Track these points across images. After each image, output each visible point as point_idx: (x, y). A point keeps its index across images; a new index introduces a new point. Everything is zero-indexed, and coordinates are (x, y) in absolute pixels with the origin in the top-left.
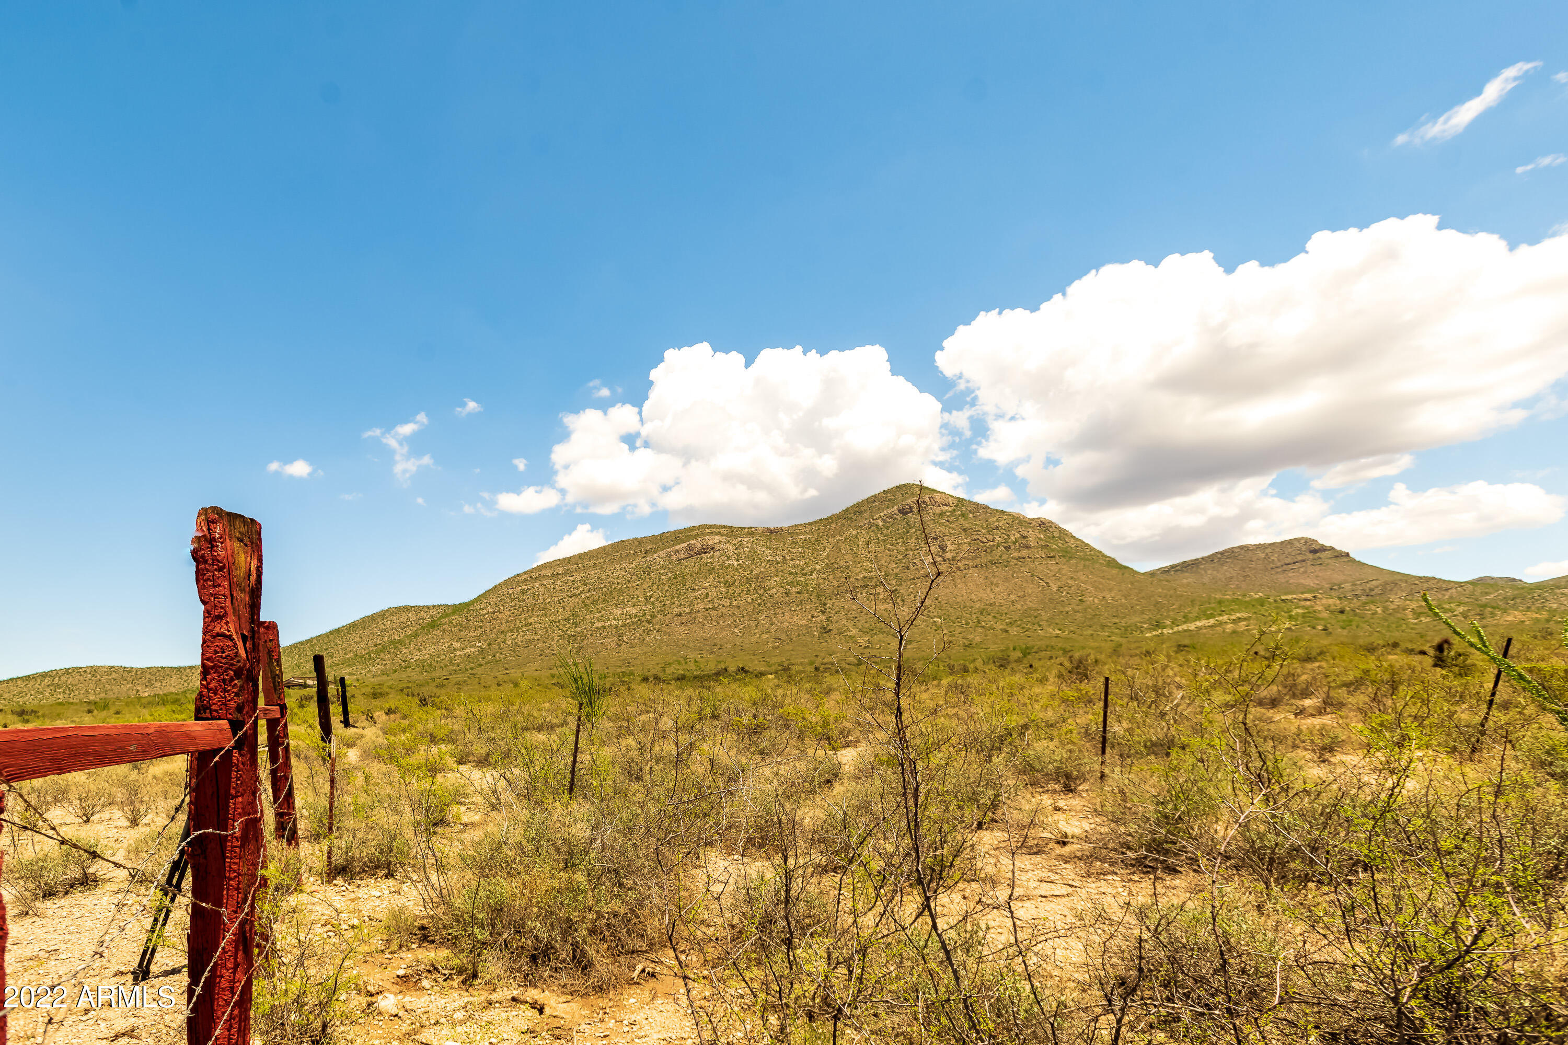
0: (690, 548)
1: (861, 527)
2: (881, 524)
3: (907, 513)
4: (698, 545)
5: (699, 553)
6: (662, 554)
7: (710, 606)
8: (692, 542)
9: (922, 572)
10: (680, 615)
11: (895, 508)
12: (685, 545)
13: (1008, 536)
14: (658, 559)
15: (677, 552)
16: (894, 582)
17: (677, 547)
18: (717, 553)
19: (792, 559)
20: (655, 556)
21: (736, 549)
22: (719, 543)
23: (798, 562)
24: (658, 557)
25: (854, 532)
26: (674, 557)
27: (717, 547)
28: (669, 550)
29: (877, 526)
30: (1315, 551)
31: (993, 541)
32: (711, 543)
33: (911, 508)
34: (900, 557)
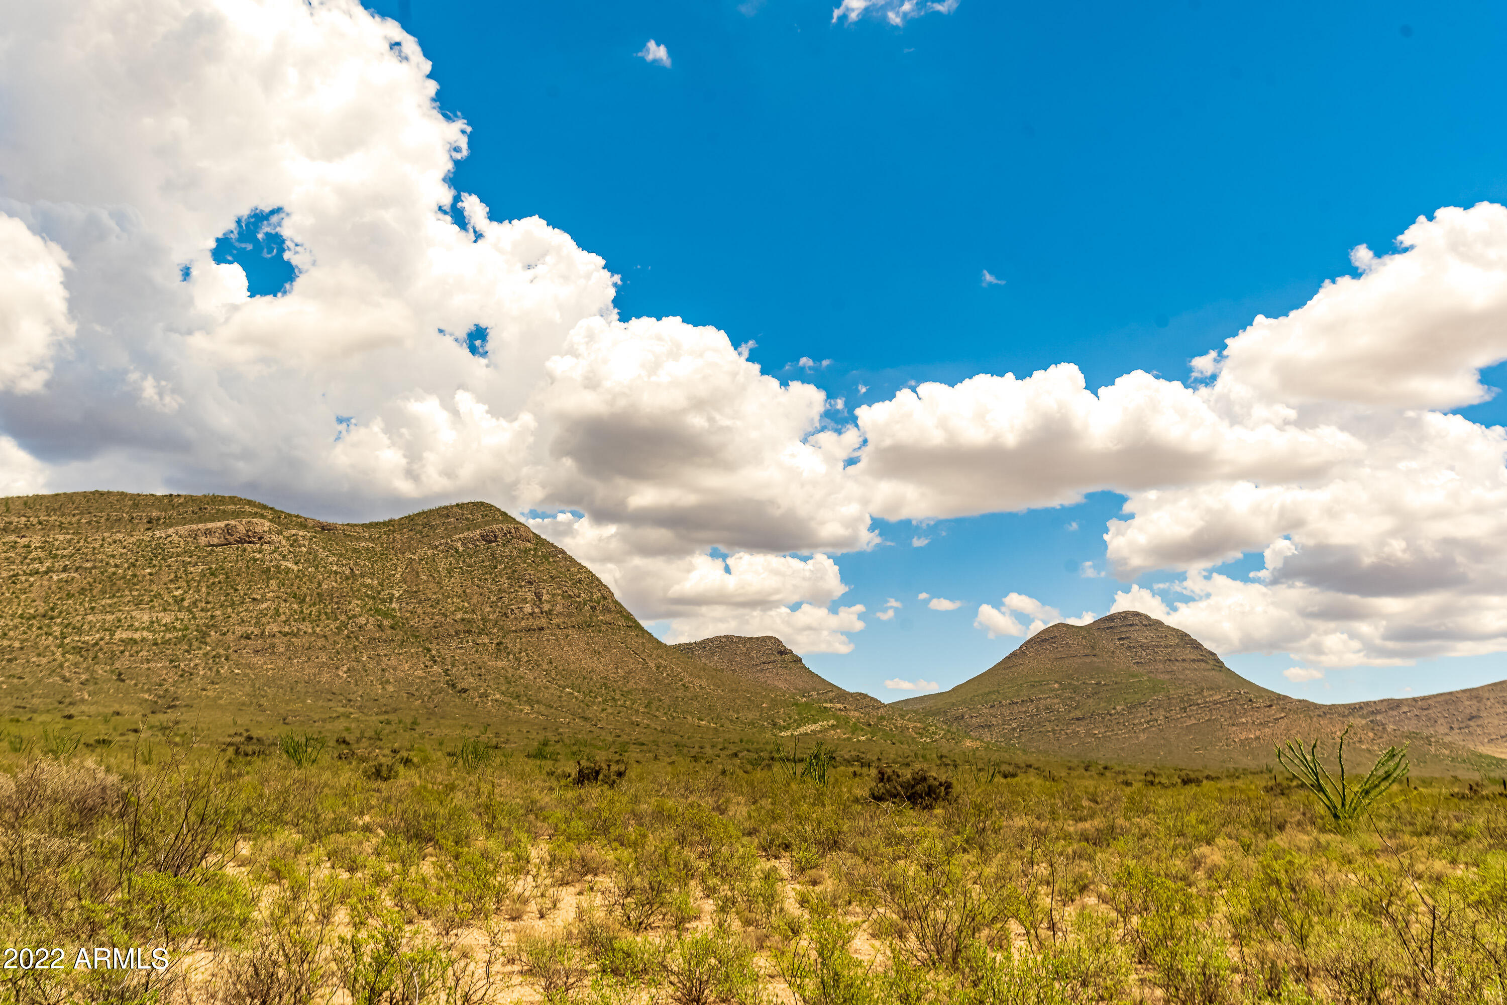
0: (229, 530)
1: (437, 547)
2: (461, 549)
3: (490, 542)
4: (242, 529)
5: (241, 541)
6: (183, 530)
7: (286, 629)
8: (233, 522)
9: (523, 624)
10: (248, 637)
11: (478, 532)
12: (222, 524)
13: (591, 593)
14: (175, 538)
15: (208, 532)
16: (495, 631)
17: (210, 525)
18: (266, 546)
19: (362, 575)
20: (171, 531)
21: (291, 546)
22: (270, 532)
23: (369, 581)
24: (176, 534)
25: (430, 552)
26: (203, 540)
27: (267, 538)
28: (194, 527)
29: (457, 551)
30: (781, 653)
31: (579, 597)
32: (259, 529)
33: (496, 537)
34: (494, 599)
